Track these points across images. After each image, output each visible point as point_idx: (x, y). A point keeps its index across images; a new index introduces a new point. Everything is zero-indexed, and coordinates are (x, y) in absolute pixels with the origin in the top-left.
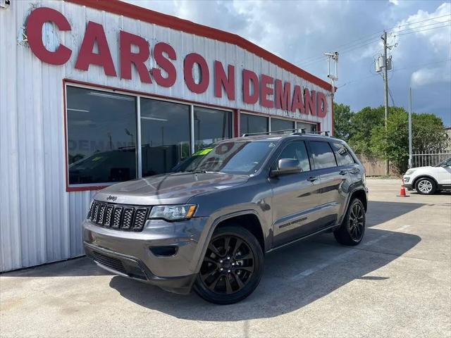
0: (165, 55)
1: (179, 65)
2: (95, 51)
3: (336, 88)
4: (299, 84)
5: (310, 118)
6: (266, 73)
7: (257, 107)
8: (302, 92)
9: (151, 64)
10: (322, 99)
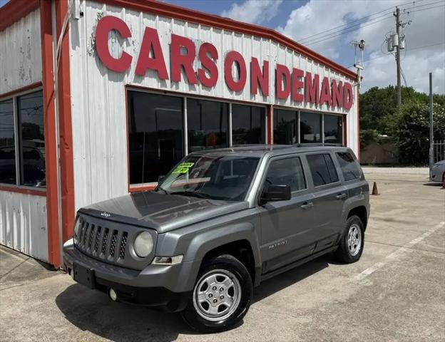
0: (208, 55)
1: (220, 64)
2: (150, 56)
3: (361, 78)
4: (327, 76)
5: (336, 111)
6: (297, 67)
7: (288, 103)
8: (330, 84)
9: (197, 65)
10: (349, 90)
